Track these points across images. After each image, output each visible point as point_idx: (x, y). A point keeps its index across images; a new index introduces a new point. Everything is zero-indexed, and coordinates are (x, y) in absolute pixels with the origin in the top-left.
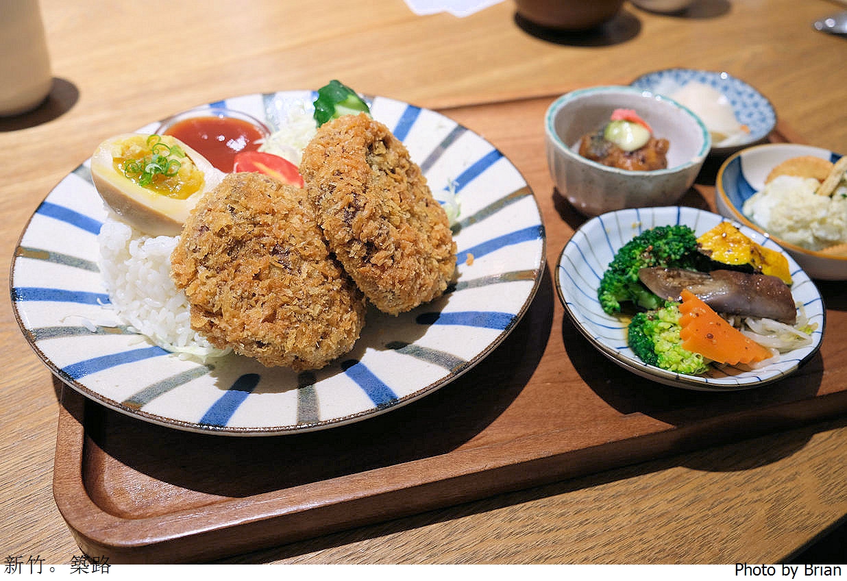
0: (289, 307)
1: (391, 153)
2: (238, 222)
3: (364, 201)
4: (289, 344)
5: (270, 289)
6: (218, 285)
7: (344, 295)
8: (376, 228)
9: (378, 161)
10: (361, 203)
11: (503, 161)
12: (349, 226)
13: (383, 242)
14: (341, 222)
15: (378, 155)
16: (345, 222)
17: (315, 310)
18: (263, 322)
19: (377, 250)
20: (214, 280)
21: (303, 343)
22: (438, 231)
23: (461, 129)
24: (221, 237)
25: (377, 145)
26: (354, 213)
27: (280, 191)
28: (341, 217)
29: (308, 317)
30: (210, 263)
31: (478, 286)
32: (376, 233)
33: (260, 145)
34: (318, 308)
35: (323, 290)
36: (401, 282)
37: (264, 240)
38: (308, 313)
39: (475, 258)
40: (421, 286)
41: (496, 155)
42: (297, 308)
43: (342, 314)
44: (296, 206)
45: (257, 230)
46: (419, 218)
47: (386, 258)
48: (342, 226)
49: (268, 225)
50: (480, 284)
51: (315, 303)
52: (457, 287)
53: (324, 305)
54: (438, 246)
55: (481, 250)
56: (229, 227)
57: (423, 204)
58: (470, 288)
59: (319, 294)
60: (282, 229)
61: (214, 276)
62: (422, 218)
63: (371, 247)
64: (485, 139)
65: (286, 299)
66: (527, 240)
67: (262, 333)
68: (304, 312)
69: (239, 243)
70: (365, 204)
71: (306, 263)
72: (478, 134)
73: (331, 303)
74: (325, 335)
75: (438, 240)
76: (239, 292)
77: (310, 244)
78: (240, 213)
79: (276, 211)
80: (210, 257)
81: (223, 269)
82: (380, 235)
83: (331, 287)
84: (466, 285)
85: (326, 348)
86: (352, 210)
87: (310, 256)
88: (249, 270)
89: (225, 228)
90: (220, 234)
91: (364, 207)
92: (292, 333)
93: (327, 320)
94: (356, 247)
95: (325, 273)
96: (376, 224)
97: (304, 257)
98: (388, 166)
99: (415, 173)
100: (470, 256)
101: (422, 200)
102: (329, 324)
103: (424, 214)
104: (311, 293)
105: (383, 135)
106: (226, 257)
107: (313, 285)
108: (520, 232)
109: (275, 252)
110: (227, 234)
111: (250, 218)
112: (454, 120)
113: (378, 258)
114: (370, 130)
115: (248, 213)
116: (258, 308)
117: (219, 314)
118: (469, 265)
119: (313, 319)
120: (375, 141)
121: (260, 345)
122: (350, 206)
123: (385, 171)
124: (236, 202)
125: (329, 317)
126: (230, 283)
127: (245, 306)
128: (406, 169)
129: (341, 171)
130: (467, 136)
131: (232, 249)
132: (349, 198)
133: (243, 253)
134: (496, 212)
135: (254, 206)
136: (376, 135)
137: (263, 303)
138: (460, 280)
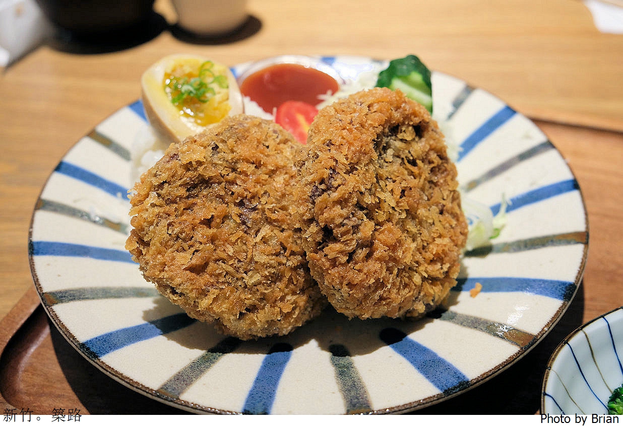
0: (223, 264)
1: (421, 142)
2: (216, 161)
3: (339, 181)
4: (204, 303)
5: (213, 239)
6: (158, 216)
7: (299, 274)
8: (341, 216)
9: (398, 146)
10: (335, 184)
11: (575, 194)
12: (313, 203)
13: (343, 234)
14: (306, 197)
15: (402, 140)
16: (311, 197)
17: (253, 279)
18: (186, 269)
19: (335, 240)
20: (157, 210)
21: (221, 308)
22: (438, 245)
23: (549, 145)
24: (188, 170)
25: (403, 129)
26: (324, 191)
27: (282, 146)
28: (309, 190)
29: (240, 283)
30: (163, 192)
31: (461, 324)
32: (338, 221)
33: (322, 101)
34: (257, 278)
35: (273, 262)
36: (350, 285)
37: (235, 188)
38: (243, 278)
39: (482, 290)
40: (381, 298)
41: (571, 185)
42: (231, 269)
43: (287, 294)
44: (290, 165)
45: (232, 176)
46: (420, 223)
47: (341, 252)
48: (307, 201)
49: (247, 175)
50: (464, 324)
51: (256, 270)
52: (444, 315)
53: (266, 277)
54: (432, 262)
55: (492, 285)
56: (200, 163)
57: (435, 209)
58: (455, 323)
59: (264, 264)
60: (260, 183)
61: (161, 206)
62: (425, 225)
63: (328, 235)
64: (568, 165)
65: (224, 255)
66: (547, 295)
67: (178, 280)
68: (239, 276)
69: (206, 182)
70: (339, 186)
71: (268, 226)
72: (563, 156)
73: (275, 278)
74: (252, 309)
75: (434, 255)
76: (177, 230)
77: (284, 208)
78: (222, 154)
79: (262, 163)
80: (166, 185)
81: (175, 202)
82: (342, 225)
83: (284, 261)
84: (453, 318)
85: (248, 322)
86: (323, 187)
87: (276, 221)
88: (201, 213)
89: (194, 163)
90: (188, 167)
91: (337, 188)
92: (213, 292)
93: (264, 294)
94: (313, 228)
95: (285, 244)
96: (344, 212)
97: (269, 220)
98: (409, 155)
99: (445, 173)
100: (479, 286)
101: (437, 206)
102: (264, 298)
103: (430, 221)
104: (256, 259)
105: (417, 120)
106: (182, 192)
107: (263, 252)
108: (544, 281)
109: (241, 204)
110: (196, 169)
111: (230, 161)
112: (546, 134)
113: (333, 249)
114: (401, 110)
115: (230, 157)
116: (188, 255)
117: (147, 244)
118: (471, 296)
119: (246, 287)
120: (403, 124)
121: (174, 292)
122: (322, 181)
123: (403, 159)
124: (223, 141)
125: (266, 292)
126: (171, 219)
127: (176, 247)
128: (432, 165)
129: (333, 142)
130: (551, 156)
131: (194, 186)
132: (323, 173)
133: (205, 193)
134: (535, 248)
135: (243, 150)
136: (407, 117)
137: (197, 251)
138: (453, 309)
